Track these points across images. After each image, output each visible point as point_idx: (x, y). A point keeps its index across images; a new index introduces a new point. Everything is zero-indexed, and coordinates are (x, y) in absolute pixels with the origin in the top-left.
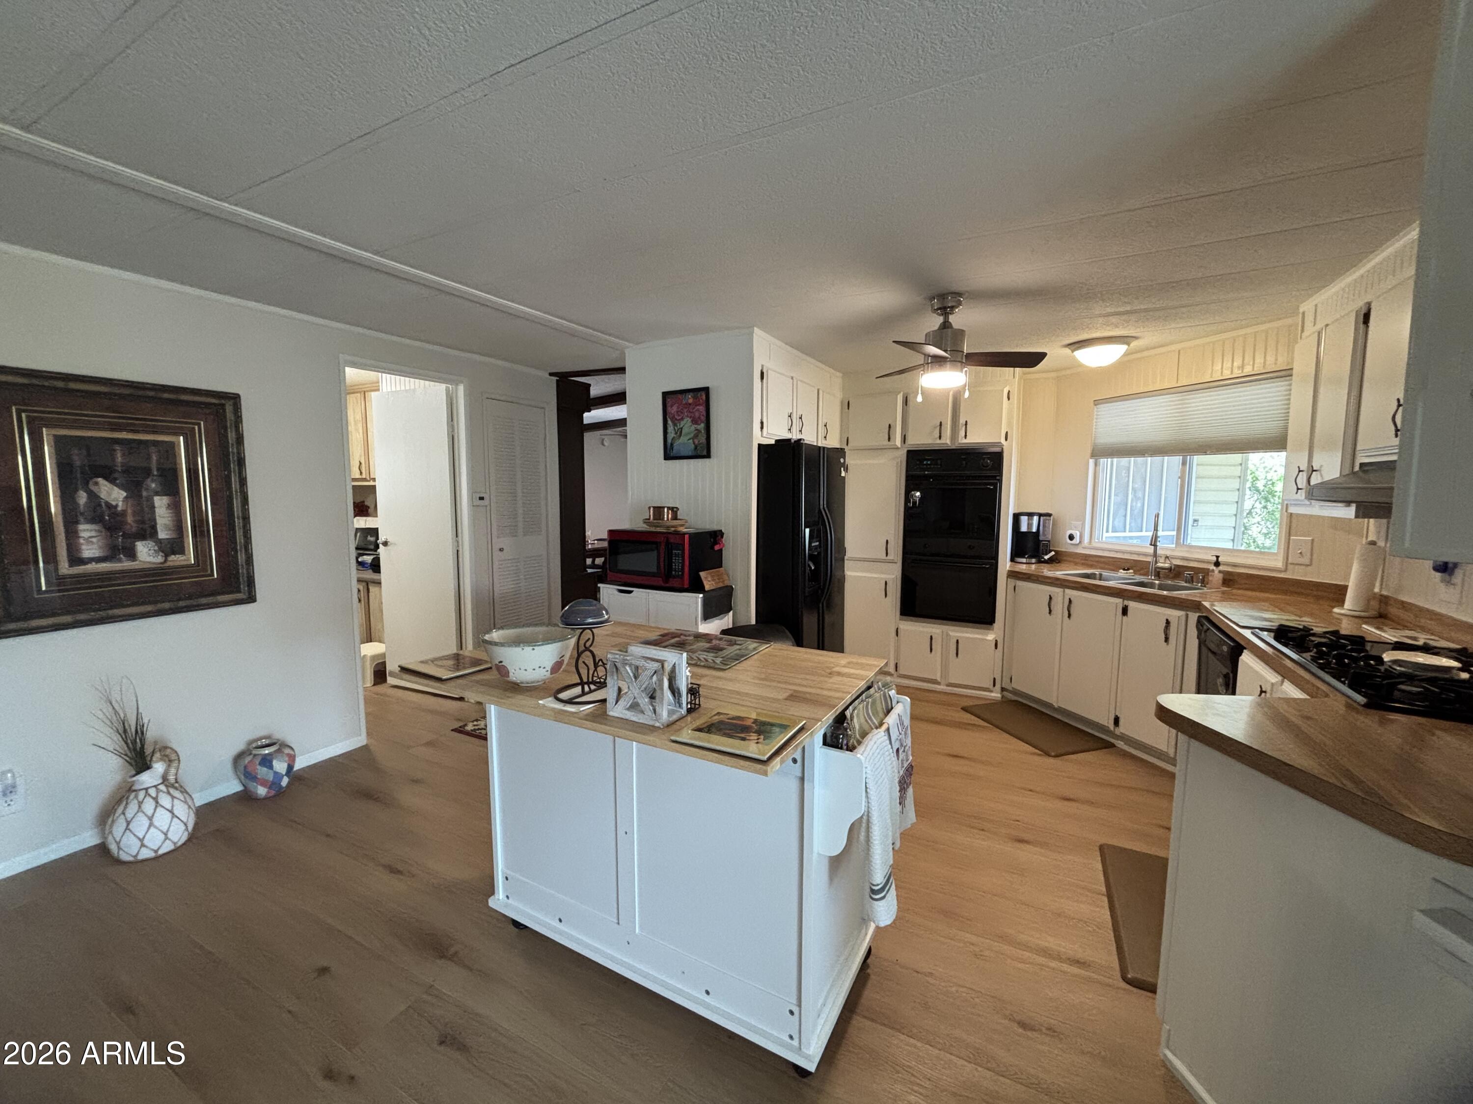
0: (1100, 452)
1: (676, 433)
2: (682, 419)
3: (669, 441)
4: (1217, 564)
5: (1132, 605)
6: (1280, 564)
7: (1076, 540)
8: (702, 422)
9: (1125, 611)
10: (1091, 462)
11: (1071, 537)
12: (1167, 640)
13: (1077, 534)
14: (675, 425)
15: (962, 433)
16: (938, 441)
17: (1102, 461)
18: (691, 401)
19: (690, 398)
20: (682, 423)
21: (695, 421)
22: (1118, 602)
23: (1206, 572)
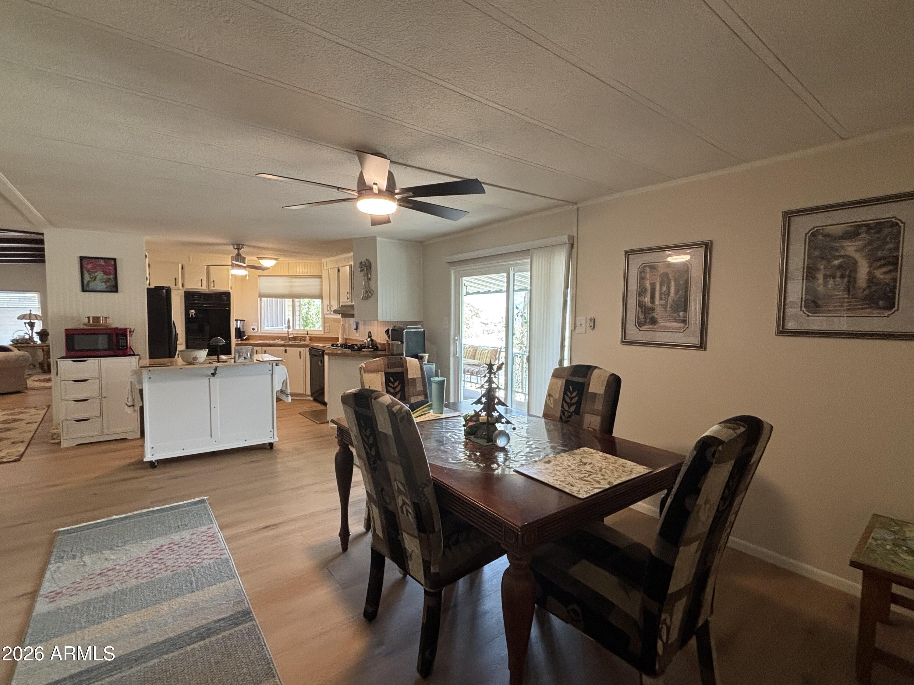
0: (261, 296)
1: (91, 278)
2: (96, 272)
3: (85, 282)
4: (307, 334)
5: (288, 348)
6: (323, 333)
7: (256, 330)
8: (111, 274)
9: (286, 351)
10: (259, 299)
11: (253, 329)
12: (300, 358)
13: (256, 328)
14: (89, 274)
15: (212, 285)
16: (200, 288)
17: (263, 299)
18: (103, 263)
19: (102, 262)
20: (96, 274)
21: (105, 273)
22: (284, 348)
23: (305, 337)
